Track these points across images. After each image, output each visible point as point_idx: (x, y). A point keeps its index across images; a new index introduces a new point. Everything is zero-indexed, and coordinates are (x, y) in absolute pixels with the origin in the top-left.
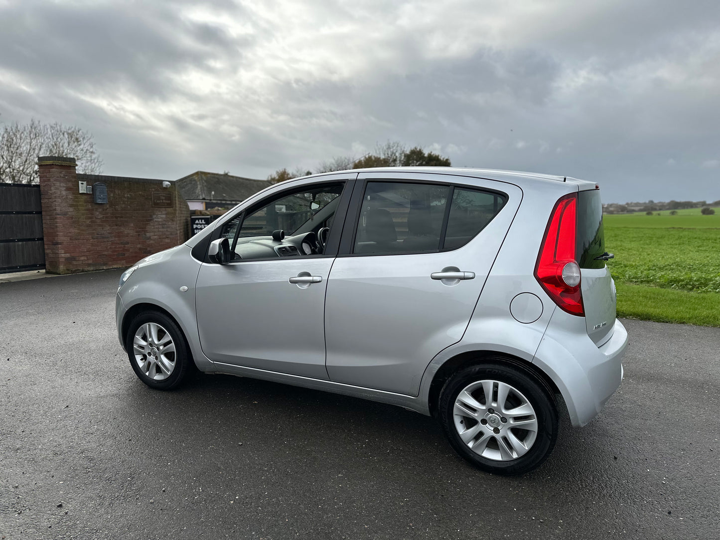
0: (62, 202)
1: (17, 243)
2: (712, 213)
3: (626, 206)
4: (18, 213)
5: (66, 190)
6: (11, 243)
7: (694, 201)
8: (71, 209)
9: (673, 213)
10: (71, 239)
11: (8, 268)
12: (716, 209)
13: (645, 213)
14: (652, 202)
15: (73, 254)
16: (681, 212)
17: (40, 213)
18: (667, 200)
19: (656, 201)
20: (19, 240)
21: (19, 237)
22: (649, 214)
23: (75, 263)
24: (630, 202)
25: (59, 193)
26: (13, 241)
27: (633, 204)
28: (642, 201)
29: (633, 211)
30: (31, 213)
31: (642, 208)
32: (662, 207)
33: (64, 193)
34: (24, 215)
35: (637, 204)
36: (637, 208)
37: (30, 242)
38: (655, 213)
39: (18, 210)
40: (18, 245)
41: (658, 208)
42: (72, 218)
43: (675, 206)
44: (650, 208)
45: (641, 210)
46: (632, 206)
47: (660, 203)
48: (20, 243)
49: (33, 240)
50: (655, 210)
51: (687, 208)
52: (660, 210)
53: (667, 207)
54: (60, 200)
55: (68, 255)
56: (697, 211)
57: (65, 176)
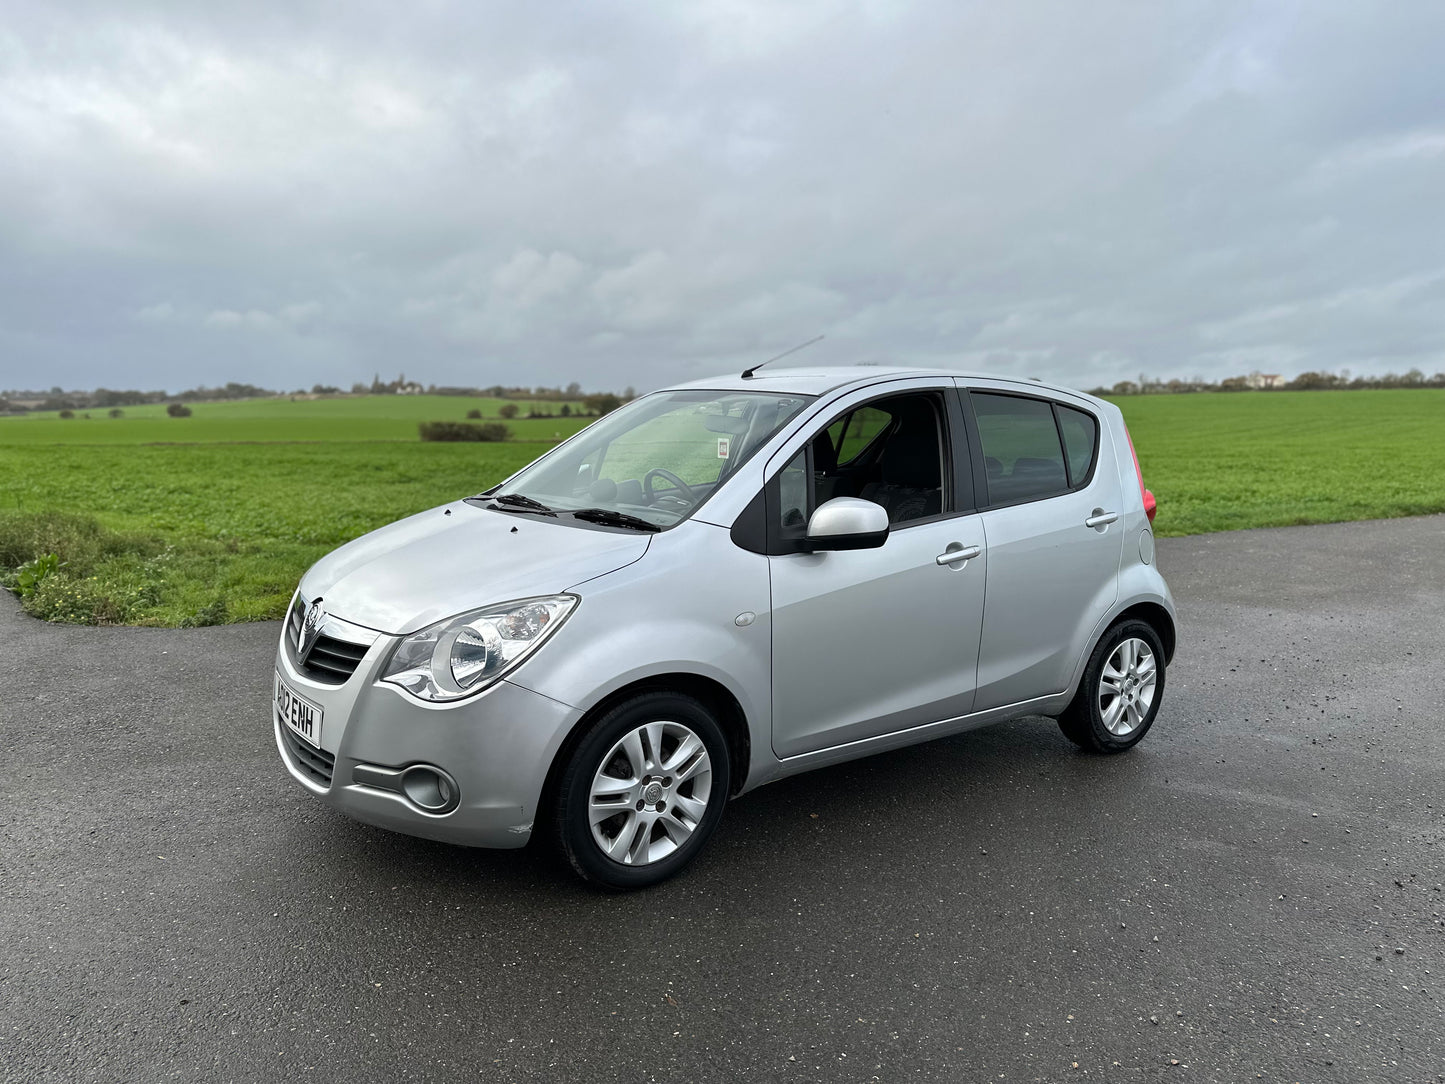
2: (186, 413)
3: (4, 398)
7: (144, 389)
9: (115, 414)
12: (192, 406)
13: (56, 414)
14: (58, 391)
16: (130, 411)
18: (90, 388)
19: (67, 389)
22: (65, 415)
24: (9, 390)
27: (17, 395)
28: (36, 389)
29: (23, 410)
31: (43, 402)
32: (84, 402)
35: (27, 395)
36: (32, 404)
38: (77, 413)
41: (76, 403)
43: (112, 400)
44: (62, 404)
45: (40, 408)
46: (18, 399)
47: (76, 392)
50: (72, 406)
51: (134, 403)
52: (82, 407)
53: (95, 402)
56: (160, 410)
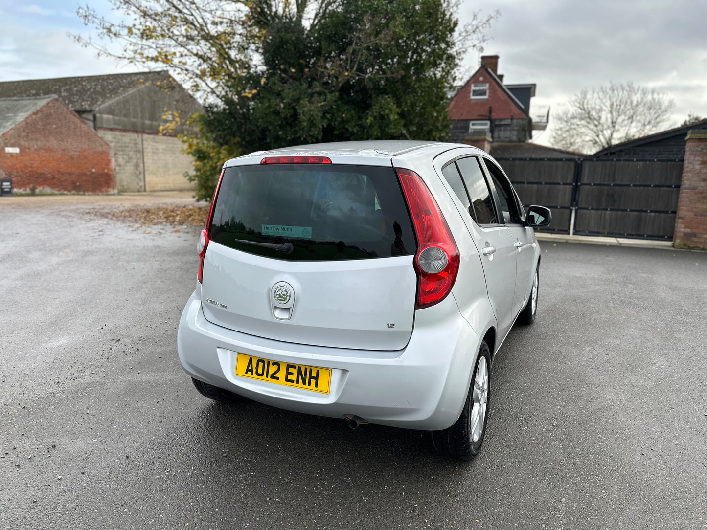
0: (693, 177)
1: (649, 214)
4: (655, 186)
5: (700, 164)
6: (644, 214)
8: (703, 184)
10: (695, 215)
11: (636, 235)
15: (694, 231)
17: (678, 187)
20: (651, 212)
21: (653, 208)
23: (695, 239)
25: (691, 167)
26: (646, 211)
30: (670, 186)
33: (697, 167)
34: (662, 189)
37: (663, 215)
39: (657, 183)
40: (650, 216)
42: (702, 193)
48: (653, 214)
49: (667, 212)
54: (690, 175)
55: (688, 230)
57: (702, 149)
